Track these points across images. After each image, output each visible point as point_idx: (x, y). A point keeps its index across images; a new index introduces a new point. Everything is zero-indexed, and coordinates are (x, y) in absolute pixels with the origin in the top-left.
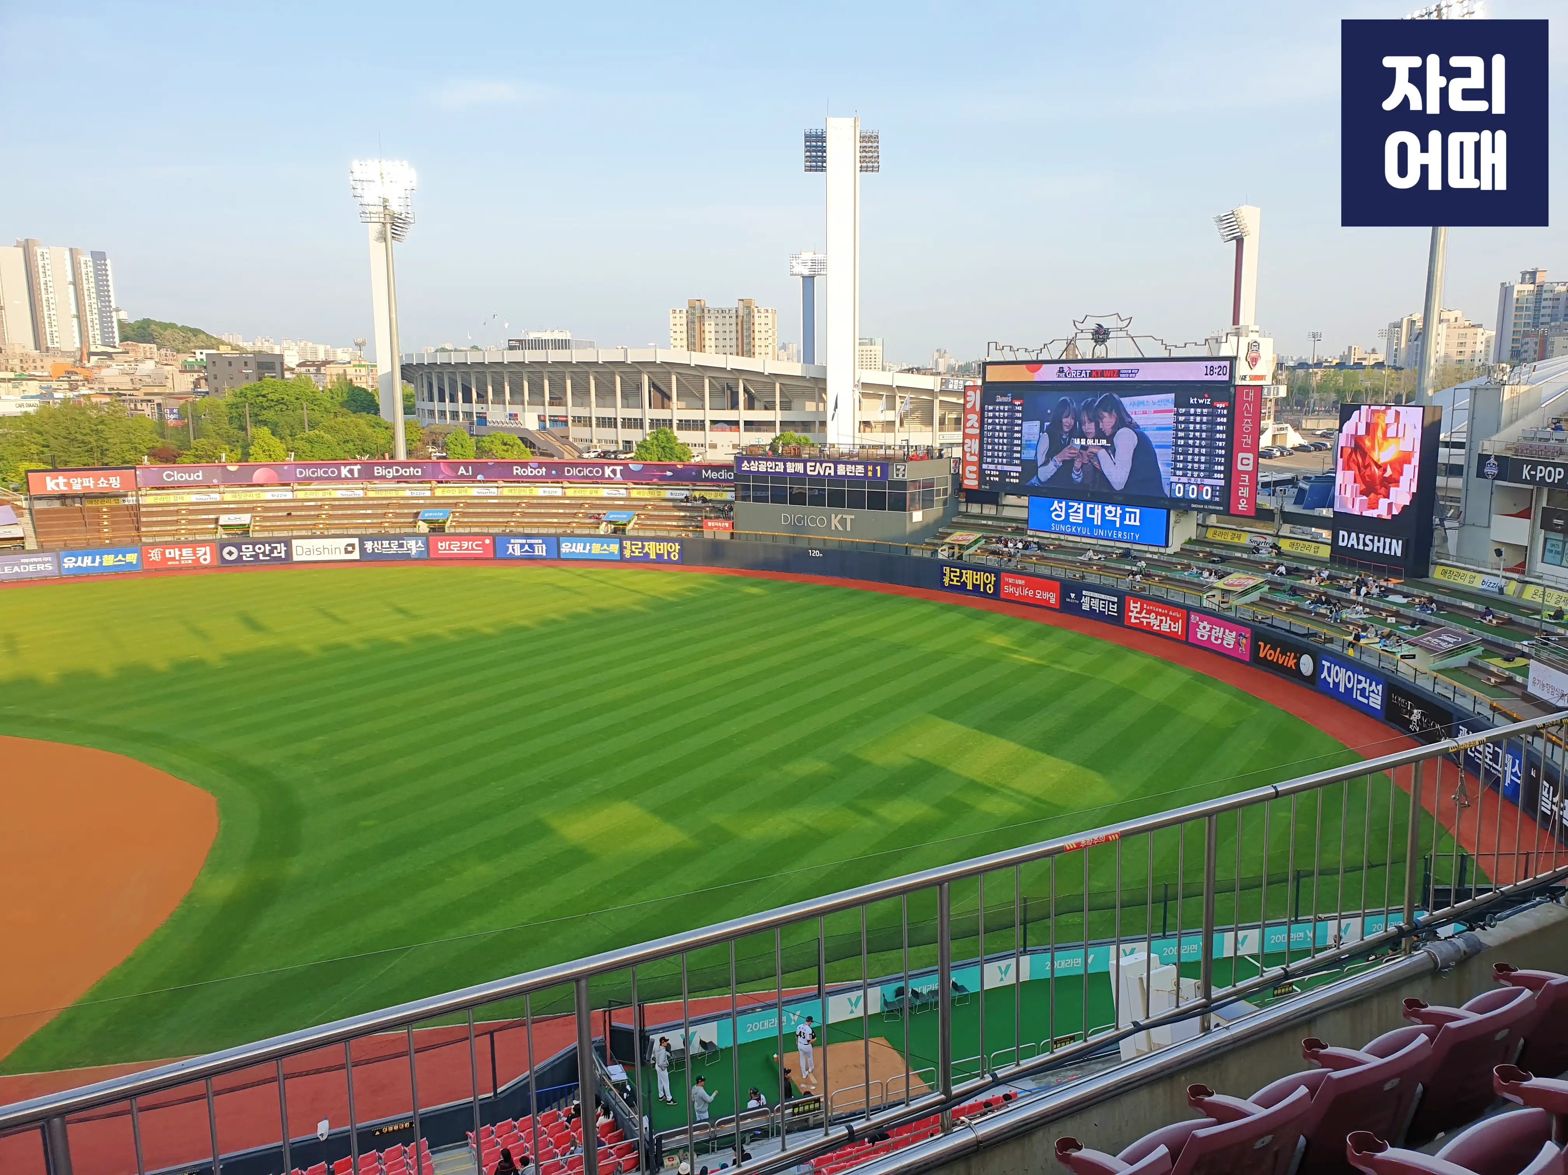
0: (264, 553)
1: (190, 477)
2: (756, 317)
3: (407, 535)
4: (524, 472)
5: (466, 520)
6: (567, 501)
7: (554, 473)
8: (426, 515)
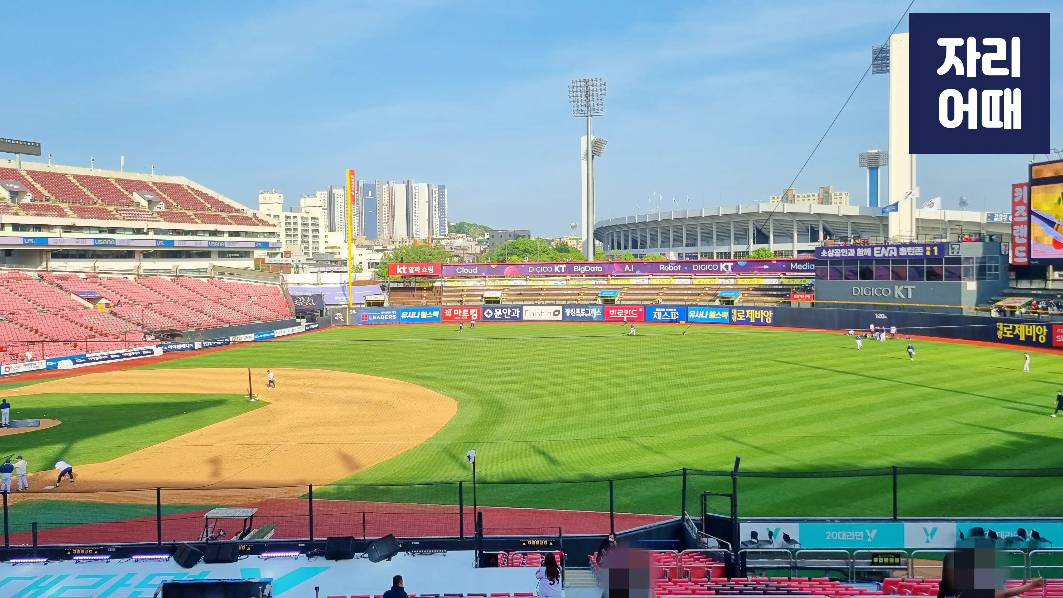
0: (507, 314)
1: (470, 271)
2: (833, 199)
3: (591, 305)
4: (667, 268)
5: (628, 297)
6: (694, 287)
7: (686, 268)
8: (604, 294)
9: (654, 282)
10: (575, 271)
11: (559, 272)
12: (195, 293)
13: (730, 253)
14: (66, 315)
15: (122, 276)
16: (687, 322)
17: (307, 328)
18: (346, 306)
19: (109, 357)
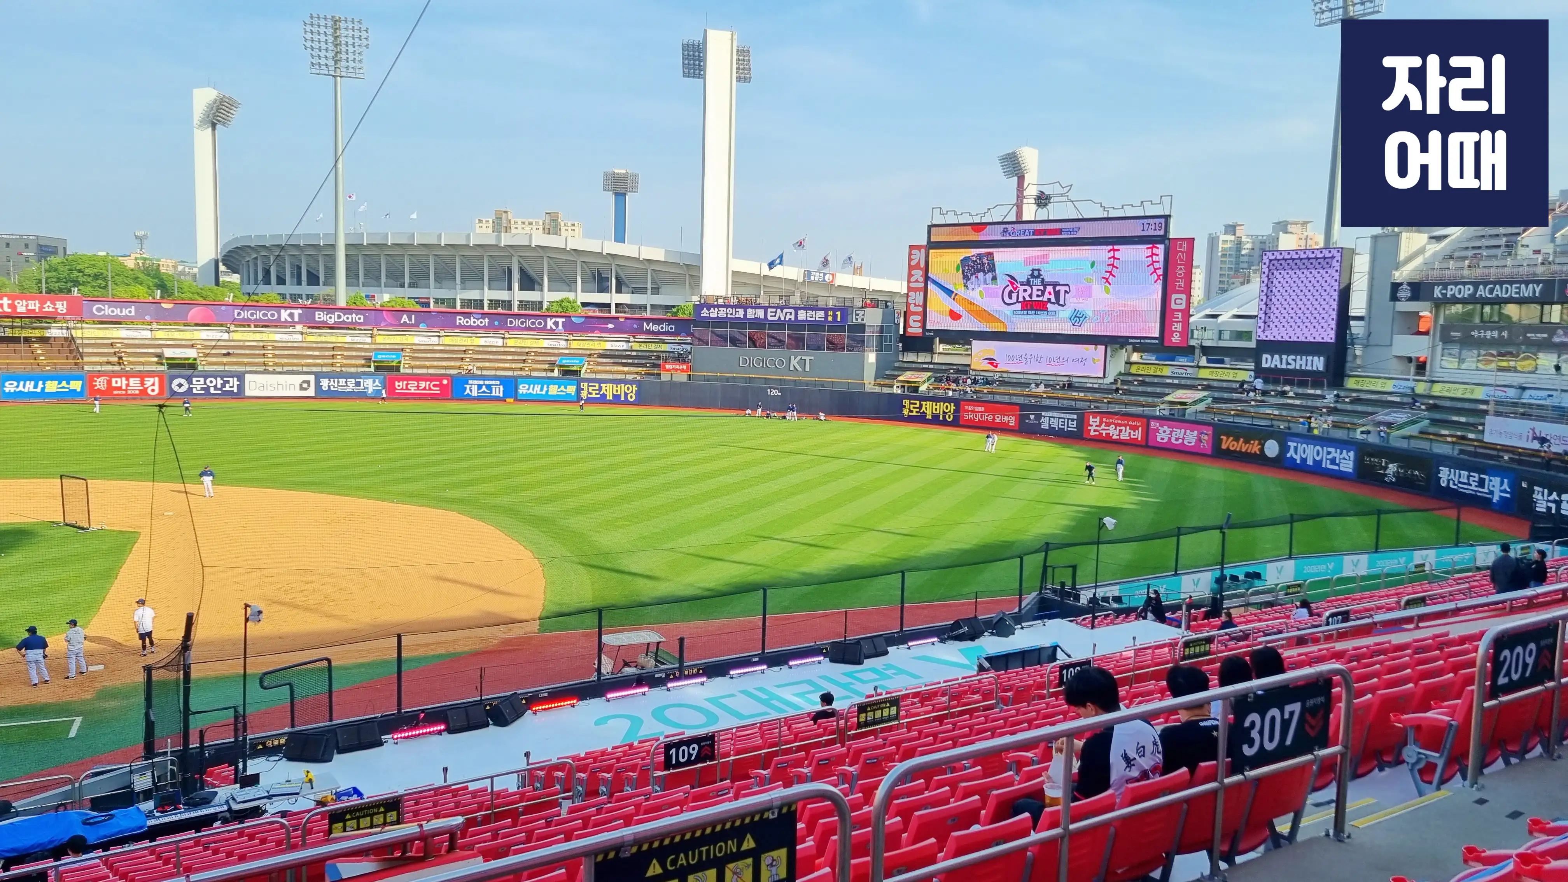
0: (215, 387)
1: (121, 312)
2: (563, 230)
3: (364, 374)
4: (467, 322)
5: (418, 363)
6: (513, 350)
7: (496, 323)
8: (380, 357)
9: (447, 341)
10: (317, 319)
11: (289, 319)
13: (482, 301)
16: (517, 400)
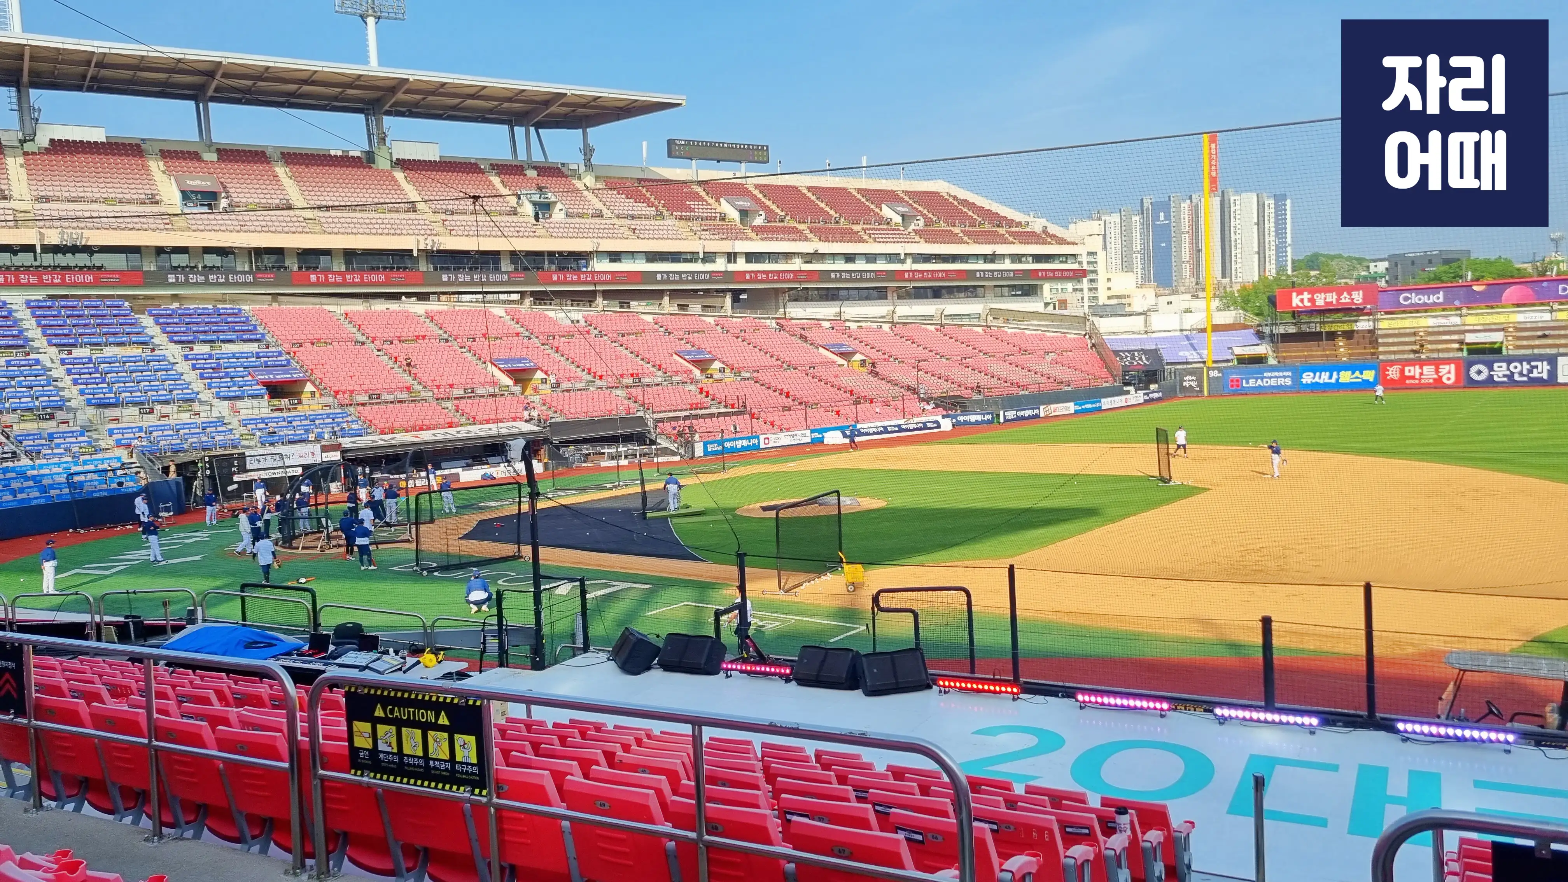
1: (1429, 299)
12: (971, 348)
14: (818, 374)
15: (874, 325)
17: (1146, 398)
18: (1202, 365)
19: (886, 430)
